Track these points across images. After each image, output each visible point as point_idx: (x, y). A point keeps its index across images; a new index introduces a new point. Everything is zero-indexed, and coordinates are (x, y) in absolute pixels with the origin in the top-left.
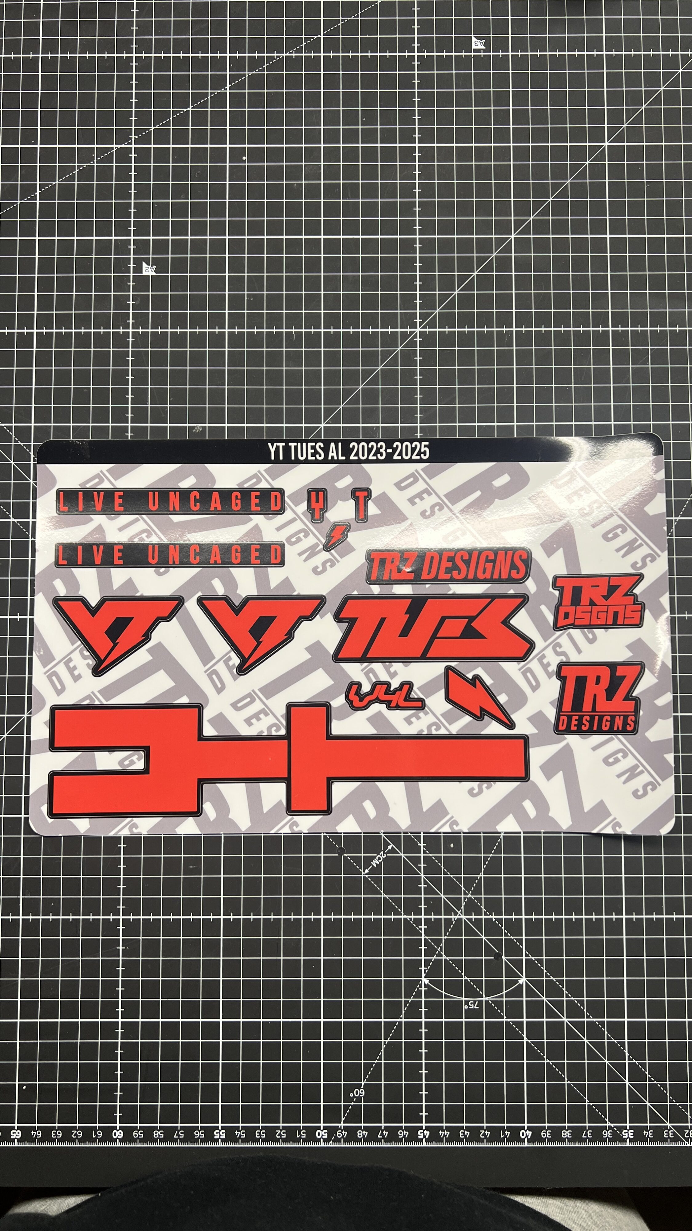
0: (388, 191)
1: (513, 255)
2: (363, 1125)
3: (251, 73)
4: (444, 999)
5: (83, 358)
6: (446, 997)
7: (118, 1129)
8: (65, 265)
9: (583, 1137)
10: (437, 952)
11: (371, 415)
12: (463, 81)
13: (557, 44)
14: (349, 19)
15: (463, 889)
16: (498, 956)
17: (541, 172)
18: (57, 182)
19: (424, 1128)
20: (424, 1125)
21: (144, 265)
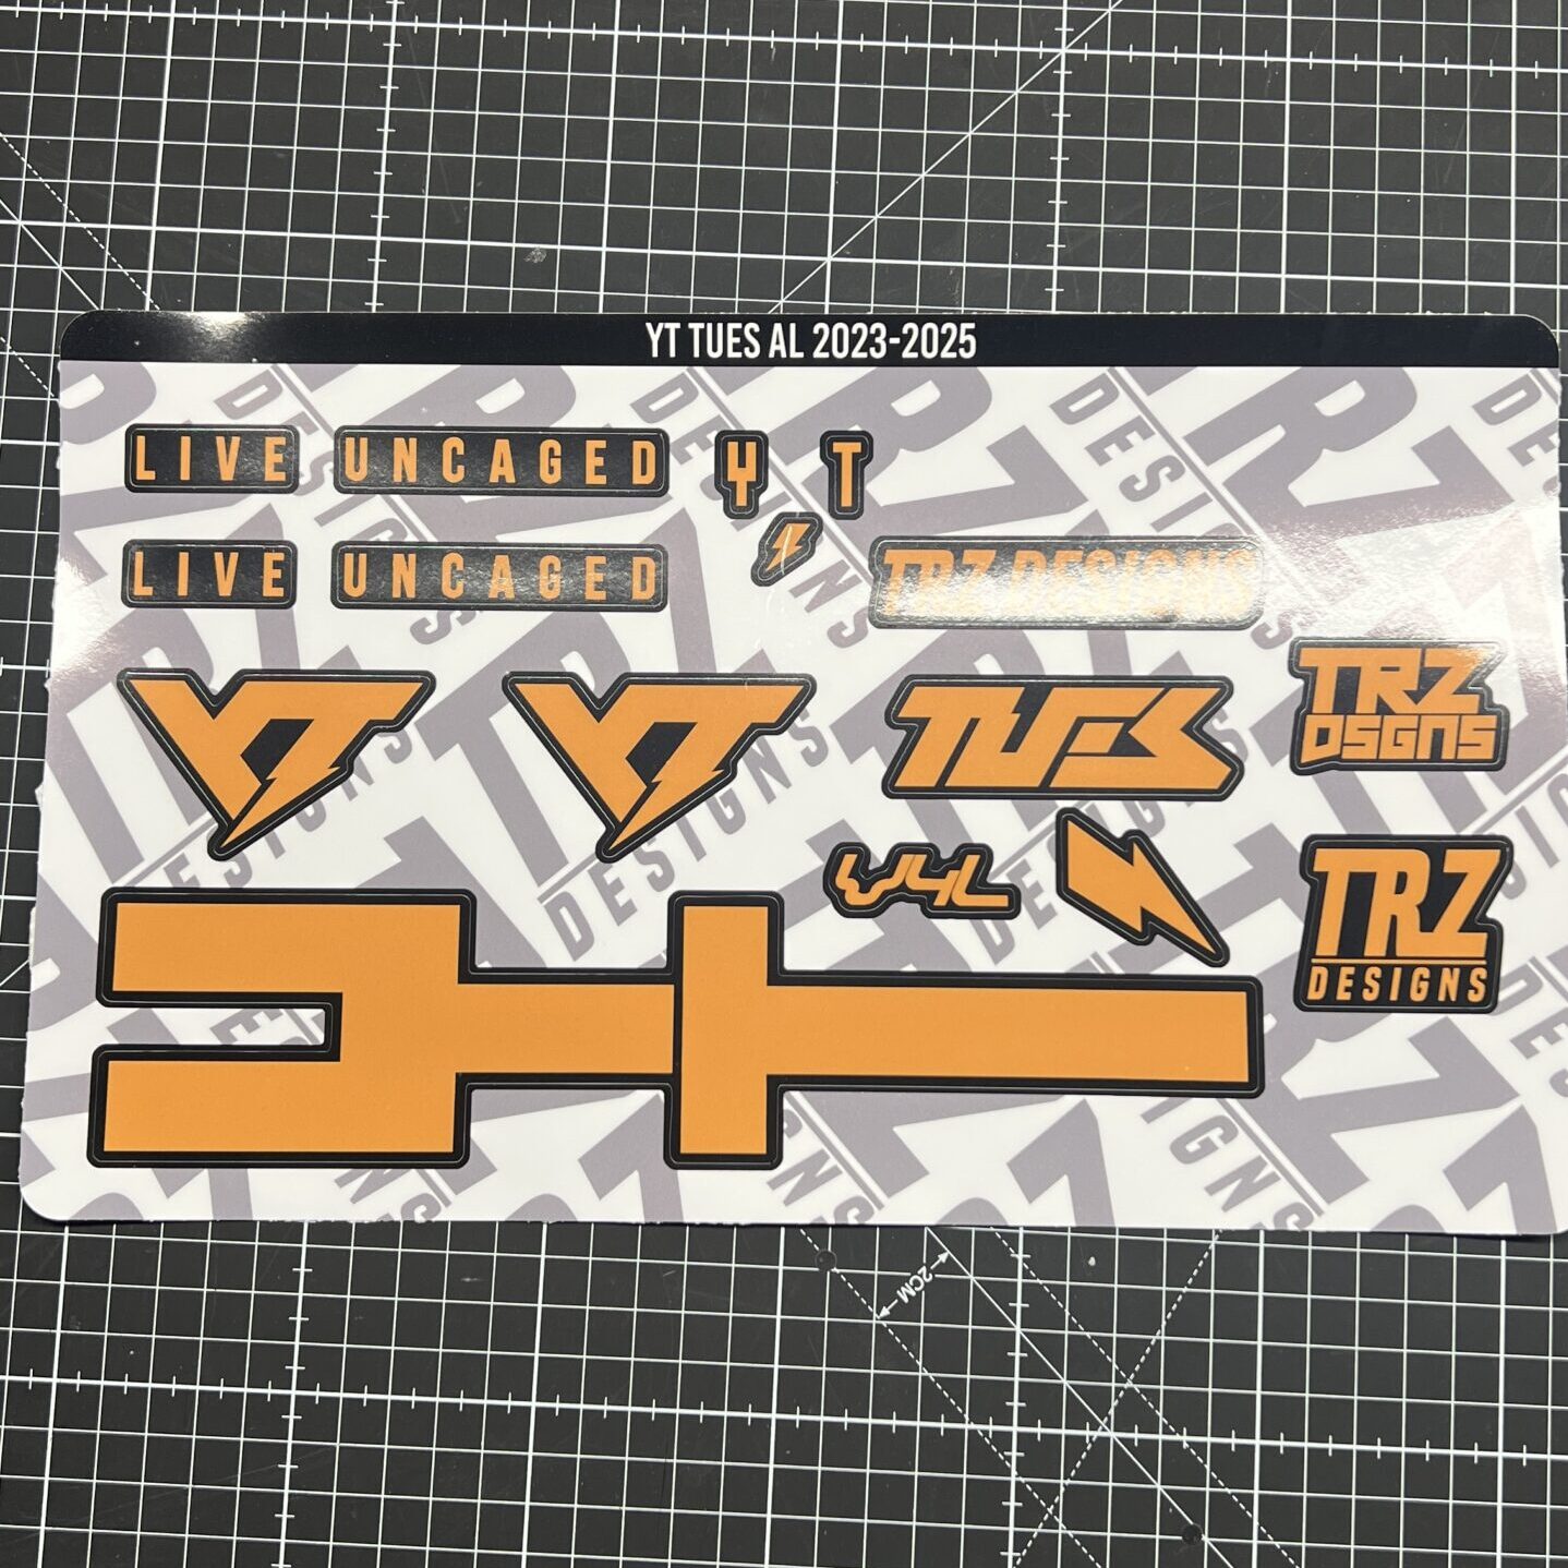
10: (1046, 1517)
11: (943, 242)
15: (1115, 1366)
16: (1193, 1534)
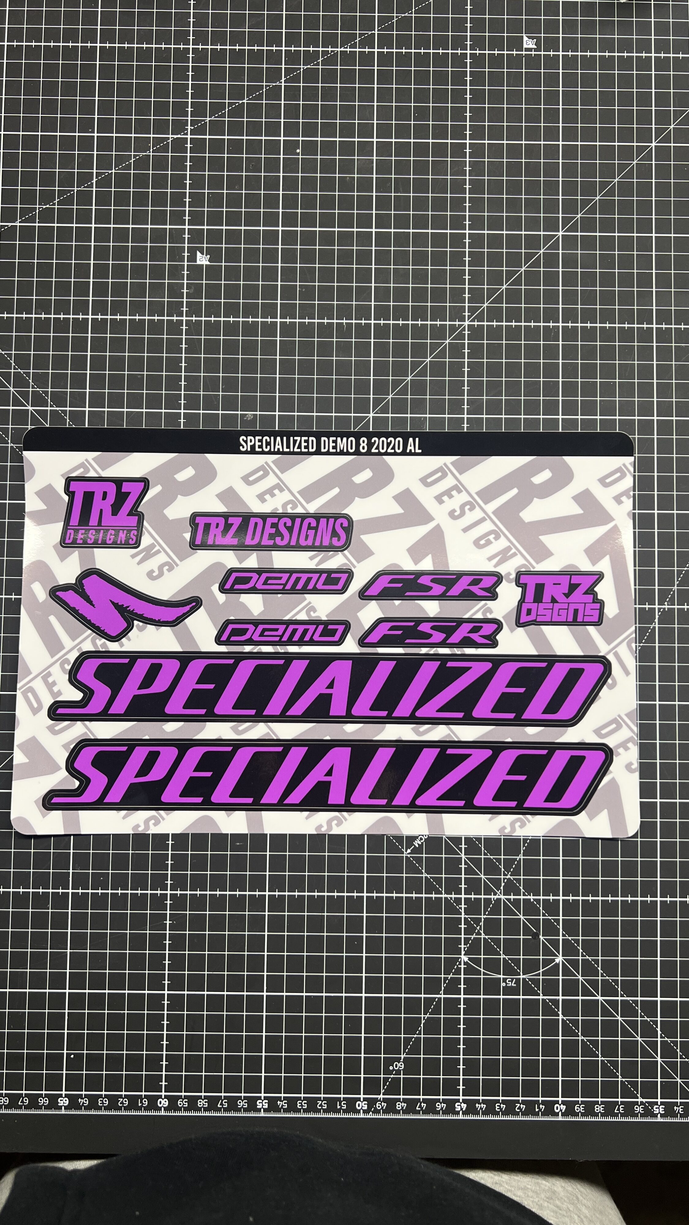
0: (440, 186)
1: (561, 252)
2: (402, 1097)
3: (306, 67)
4: (482, 977)
5: (136, 345)
6: (484, 974)
7: (163, 1097)
8: (120, 254)
9: (616, 1111)
10: (476, 931)
11: (418, 407)
12: (515, 79)
13: (607, 45)
14: (403, 15)
15: (503, 870)
16: (536, 936)
17: (589, 171)
18: (113, 171)
19: (461, 1101)
20: (461, 1098)
21: (199, 254)
